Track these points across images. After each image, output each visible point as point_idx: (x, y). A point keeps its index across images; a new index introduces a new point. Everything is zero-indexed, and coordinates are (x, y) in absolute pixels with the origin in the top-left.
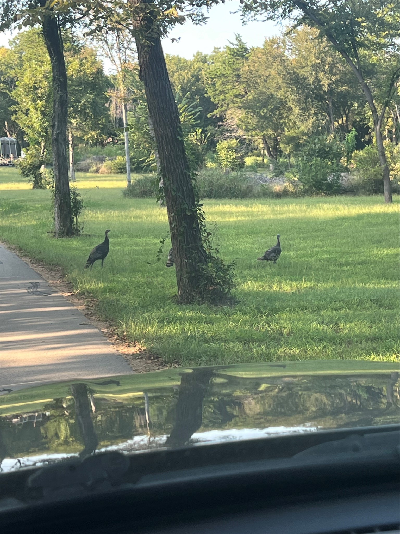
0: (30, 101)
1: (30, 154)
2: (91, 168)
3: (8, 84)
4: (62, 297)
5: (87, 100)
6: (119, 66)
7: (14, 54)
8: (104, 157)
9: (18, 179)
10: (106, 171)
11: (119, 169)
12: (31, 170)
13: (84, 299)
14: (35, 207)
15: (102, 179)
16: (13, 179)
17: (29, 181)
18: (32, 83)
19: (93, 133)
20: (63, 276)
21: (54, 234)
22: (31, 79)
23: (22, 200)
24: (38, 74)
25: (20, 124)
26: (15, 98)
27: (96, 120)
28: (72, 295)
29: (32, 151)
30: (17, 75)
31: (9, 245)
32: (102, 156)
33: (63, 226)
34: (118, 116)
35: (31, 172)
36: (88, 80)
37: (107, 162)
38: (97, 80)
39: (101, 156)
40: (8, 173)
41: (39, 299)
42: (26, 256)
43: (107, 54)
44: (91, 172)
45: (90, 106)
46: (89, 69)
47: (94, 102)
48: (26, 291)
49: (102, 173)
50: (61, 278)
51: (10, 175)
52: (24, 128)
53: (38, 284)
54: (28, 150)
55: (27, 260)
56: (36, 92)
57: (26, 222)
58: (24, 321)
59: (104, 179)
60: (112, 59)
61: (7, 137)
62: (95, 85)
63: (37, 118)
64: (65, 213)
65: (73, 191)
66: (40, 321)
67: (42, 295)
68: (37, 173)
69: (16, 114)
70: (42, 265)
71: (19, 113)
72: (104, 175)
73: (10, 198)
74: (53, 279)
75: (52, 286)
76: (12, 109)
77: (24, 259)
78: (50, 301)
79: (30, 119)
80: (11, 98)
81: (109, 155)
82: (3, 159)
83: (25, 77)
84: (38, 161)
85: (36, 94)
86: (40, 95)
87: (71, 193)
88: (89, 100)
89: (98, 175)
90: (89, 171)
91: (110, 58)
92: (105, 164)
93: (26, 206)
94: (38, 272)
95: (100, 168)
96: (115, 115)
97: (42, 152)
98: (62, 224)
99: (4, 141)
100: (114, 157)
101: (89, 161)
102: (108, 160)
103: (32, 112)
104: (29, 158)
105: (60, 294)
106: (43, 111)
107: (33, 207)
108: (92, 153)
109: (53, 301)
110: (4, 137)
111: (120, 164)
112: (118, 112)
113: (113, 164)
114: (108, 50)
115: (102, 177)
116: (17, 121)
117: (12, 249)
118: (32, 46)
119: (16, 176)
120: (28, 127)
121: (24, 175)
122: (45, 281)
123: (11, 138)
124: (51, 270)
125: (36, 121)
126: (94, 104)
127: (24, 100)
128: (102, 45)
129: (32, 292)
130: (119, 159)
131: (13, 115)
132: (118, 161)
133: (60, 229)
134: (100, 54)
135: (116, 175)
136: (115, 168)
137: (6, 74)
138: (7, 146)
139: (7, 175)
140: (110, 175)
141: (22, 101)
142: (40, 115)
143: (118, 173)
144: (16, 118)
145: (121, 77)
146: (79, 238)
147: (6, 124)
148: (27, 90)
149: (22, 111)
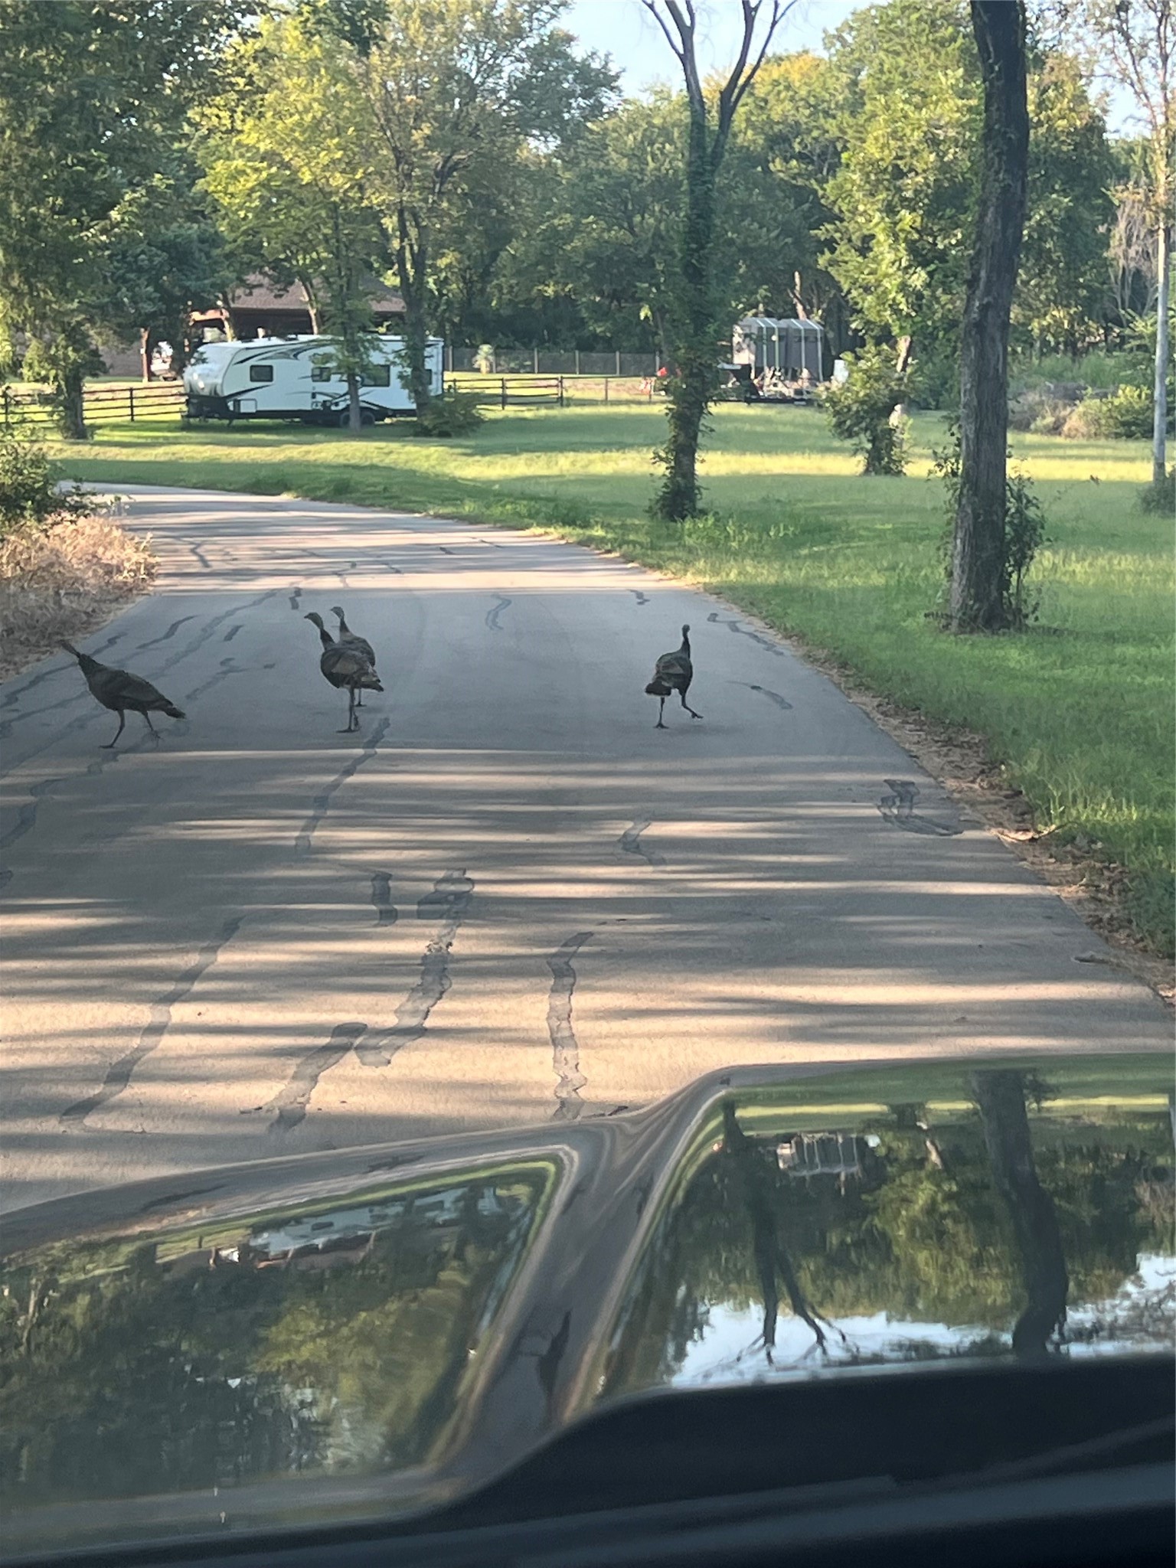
0: (878, 210)
1: (865, 372)
2: (1039, 419)
3: (812, 162)
4: (997, 844)
5: (1049, 213)
6: (1157, 110)
7: (836, 73)
8: (1080, 388)
9: (821, 443)
10: (1084, 430)
11: (1124, 424)
12: (863, 418)
13: (1076, 860)
14: (875, 530)
15: (1069, 452)
16: (805, 443)
17: (855, 453)
18: (889, 156)
19: (1059, 314)
20: (990, 767)
21: (944, 621)
22: (885, 145)
23: (833, 507)
24: (908, 131)
25: (842, 280)
26: (834, 202)
27: (1072, 273)
28: (1033, 840)
29: (871, 361)
30: (845, 133)
31: (806, 648)
32: (1075, 385)
33: (977, 599)
34: (1132, 264)
35: (863, 425)
36: (1059, 151)
37: (1088, 402)
38: (1086, 151)
39: (1071, 385)
40: (792, 423)
41: (924, 846)
42: (860, 686)
43: (1123, 71)
44: (1036, 431)
45: (1056, 229)
46: (1063, 118)
47: (1069, 218)
48: (877, 812)
49: (1068, 436)
50: (983, 772)
51: (797, 430)
52: (854, 293)
53: (912, 789)
54: (858, 358)
55: (868, 701)
56: (899, 183)
57: (852, 576)
58: (886, 928)
59: (1075, 452)
60: (1137, 87)
61: (797, 317)
62: (1080, 166)
63: (893, 263)
64: (984, 555)
65: (1015, 488)
66: (938, 934)
67: (933, 832)
68: (879, 428)
69: (833, 250)
70: (915, 722)
71: (842, 248)
72: (1075, 442)
73: (800, 501)
74: (960, 773)
75: (959, 801)
76: (821, 233)
77: (855, 697)
78: (959, 859)
79: (873, 266)
80: (823, 201)
81: (1093, 384)
82: (780, 384)
83: (870, 139)
84: (886, 392)
85: (899, 190)
86: (909, 194)
87: (1008, 494)
88: (1056, 211)
89: (1059, 440)
90: (1032, 426)
91: (1132, 85)
92: (1081, 409)
93: (848, 525)
94: (907, 746)
95: (1065, 420)
96: (1122, 262)
97: (899, 367)
98: (972, 591)
99: (787, 330)
100: (1111, 388)
101: (1032, 397)
102: (1092, 397)
103: (883, 246)
104: (859, 384)
105: (992, 833)
106: (915, 242)
107: (867, 529)
108: (1043, 375)
109: (972, 859)
110: (788, 317)
111: (1127, 411)
112: (1132, 253)
113: (1105, 408)
114: (1128, 60)
115: (1071, 447)
116: (832, 271)
117: (816, 660)
118: (899, 48)
119: (816, 432)
120: (867, 289)
121: (841, 434)
122: (931, 780)
123: (807, 321)
124: (948, 742)
125: (891, 271)
126: (1070, 224)
127: (861, 208)
128: (1110, 45)
129: (896, 817)
130: (1126, 395)
131: (823, 253)
132: (1122, 399)
133: (964, 605)
134: (1102, 72)
135: (1112, 442)
136: (1111, 422)
137: (809, 131)
138: (795, 346)
139: (789, 429)
140: (1092, 441)
141: (854, 211)
142: (903, 253)
143: (1118, 436)
144: (833, 263)
145: (1163, 143)
146: (1024, 638)
147: (797, 280)
148: (873, 177)
149: (850, 240)
